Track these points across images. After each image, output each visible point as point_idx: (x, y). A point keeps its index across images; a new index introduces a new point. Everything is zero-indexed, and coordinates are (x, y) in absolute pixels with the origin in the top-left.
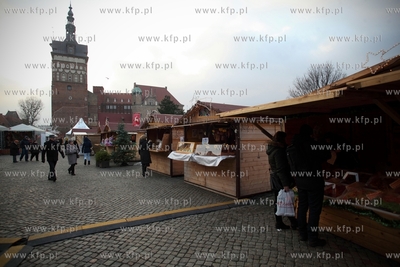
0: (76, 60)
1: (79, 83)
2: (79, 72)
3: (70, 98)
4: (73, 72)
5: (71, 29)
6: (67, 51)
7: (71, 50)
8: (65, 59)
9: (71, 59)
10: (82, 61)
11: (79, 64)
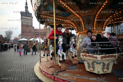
0: (29, 18)
1: (30, 25)
2: (30, 22)
3: (28, 30)
4: (28, 22)
5: (26, 7)
6: (26, 15)
7: (27, 15)
8: (26, 17)
9: (28, 18)
10: (31, 18)
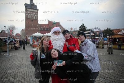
0: (35, 11)
1: (35, 19)
2: (35, 15)
3: (32, 25)
4: (33, 15)
6: (31, 7)
7: (33, 7)
8: (31, 10)
9: (33, 10)
10: (36, 11)
11: (35, 12)
